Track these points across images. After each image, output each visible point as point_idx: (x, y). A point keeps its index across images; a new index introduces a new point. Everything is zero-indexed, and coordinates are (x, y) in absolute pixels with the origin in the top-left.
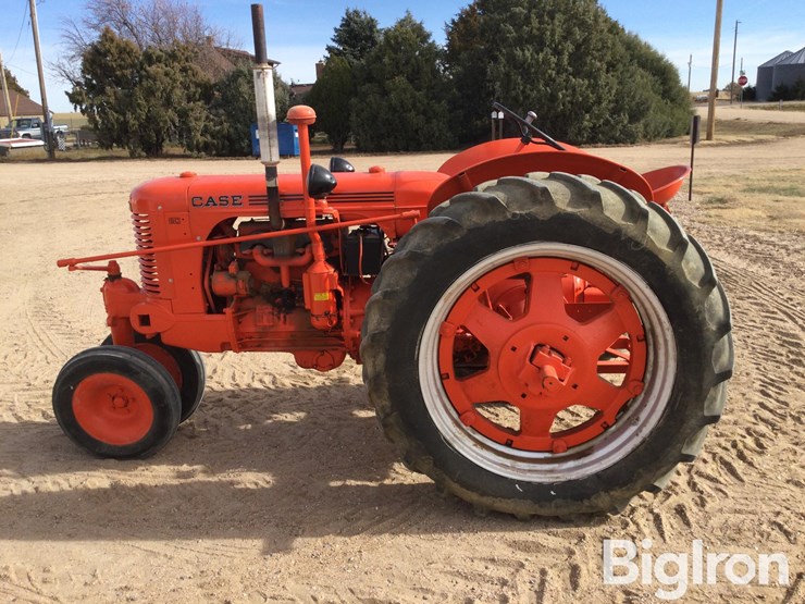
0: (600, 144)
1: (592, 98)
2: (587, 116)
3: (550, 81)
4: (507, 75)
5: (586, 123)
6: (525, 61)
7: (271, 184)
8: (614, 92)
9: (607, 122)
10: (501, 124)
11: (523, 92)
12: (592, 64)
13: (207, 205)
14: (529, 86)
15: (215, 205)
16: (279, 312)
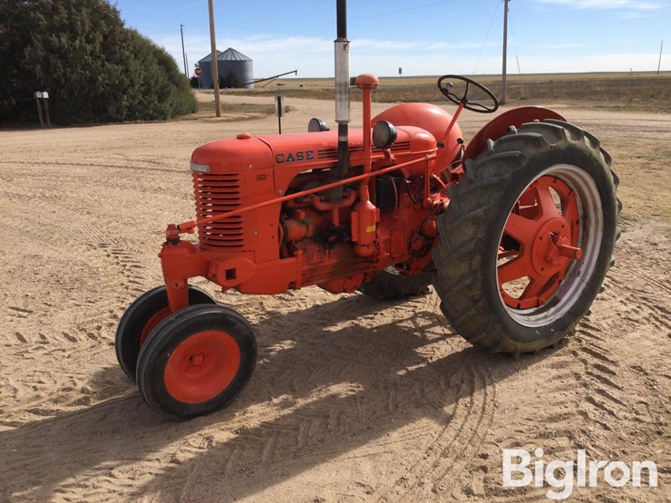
0: (139, 121)
1: (127, 82)
2: (125, 97)
3: (86, 66)
4: (46, 59)
5: (124, 103)
6: (62, 47)
7: (343, 139)
8: (142, 77)
9: (140, 103)
10: (46, 103)
11: (64, 75)
12: (121, 53)
13: (288, 161)
14: (69, 70)
15: (294, 160)
16: (325, 249)
